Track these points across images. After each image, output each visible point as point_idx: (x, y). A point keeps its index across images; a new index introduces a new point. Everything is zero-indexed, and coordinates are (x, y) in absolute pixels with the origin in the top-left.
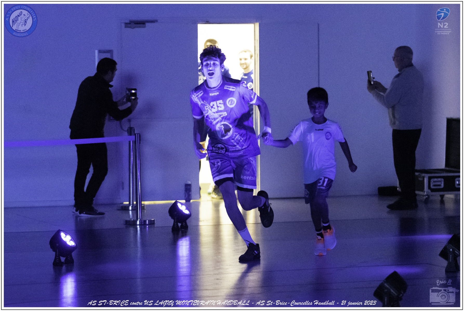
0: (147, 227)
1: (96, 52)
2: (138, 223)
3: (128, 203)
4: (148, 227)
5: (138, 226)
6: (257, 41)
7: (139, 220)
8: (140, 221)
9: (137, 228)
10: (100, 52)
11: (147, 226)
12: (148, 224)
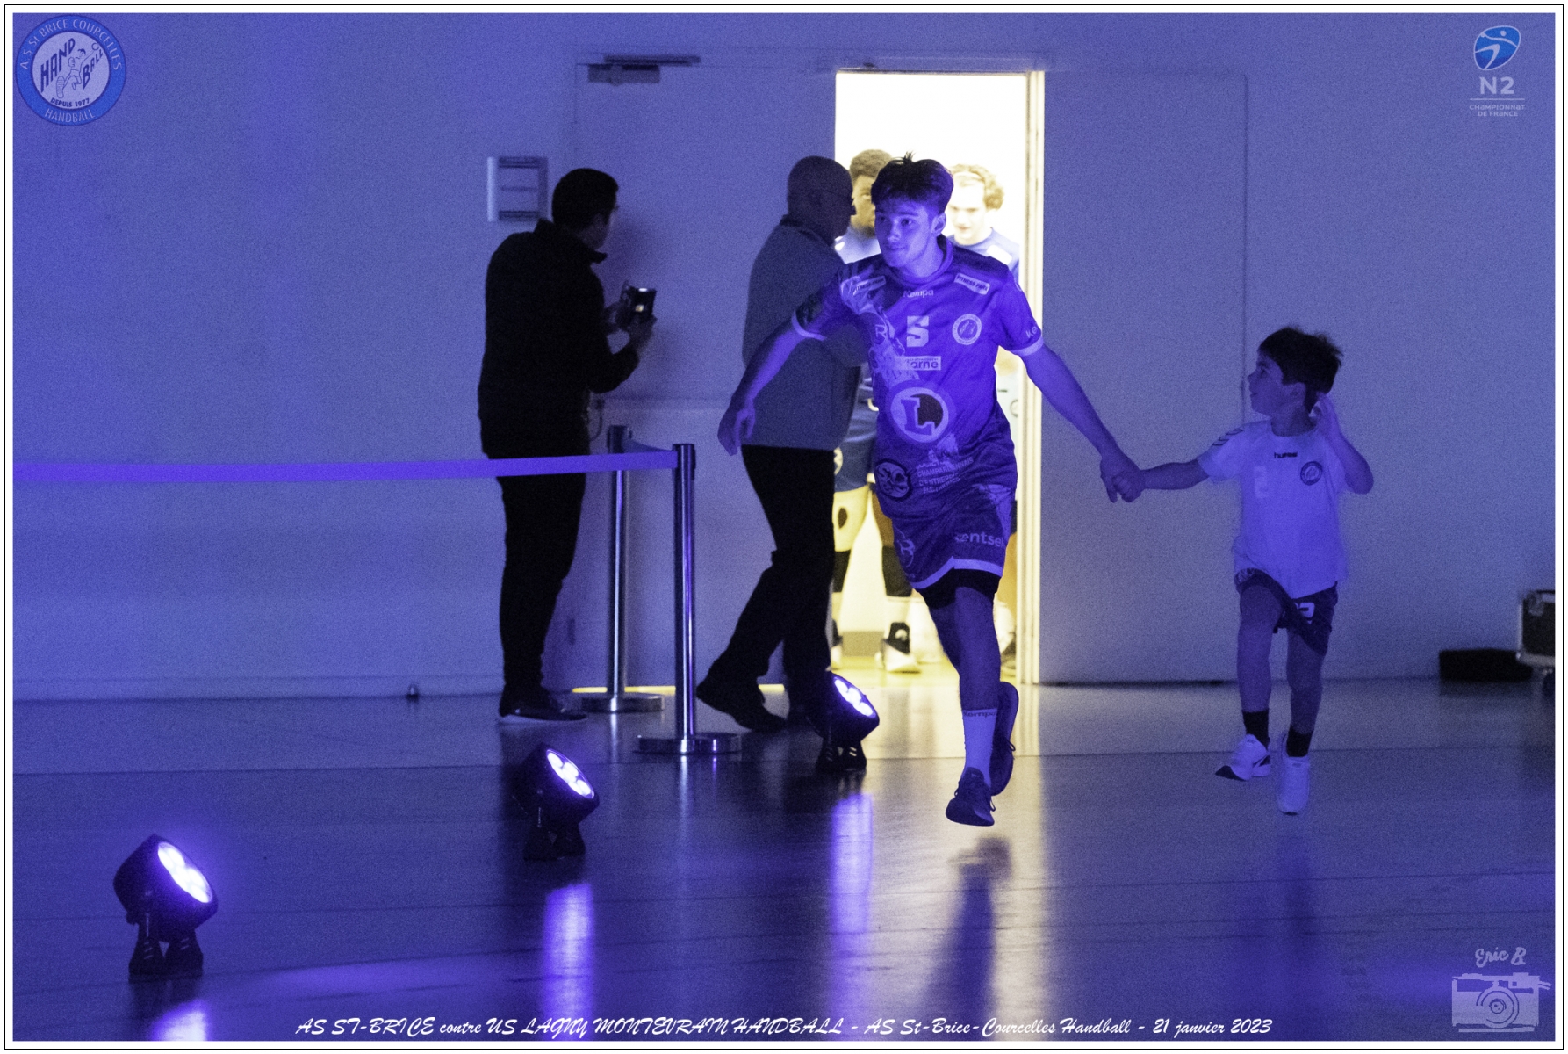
0: (715, 760)
1: (491, 164)
2: (684, 747)
3: (603, 690)
4: (717, 761)
5: (684, 759)
6: (1037, 134)
7: (685, 737)
8: (689, 744)
9: (678, 764)
10: (503, 163)
11: (712, 759)
12: (717, 754)
